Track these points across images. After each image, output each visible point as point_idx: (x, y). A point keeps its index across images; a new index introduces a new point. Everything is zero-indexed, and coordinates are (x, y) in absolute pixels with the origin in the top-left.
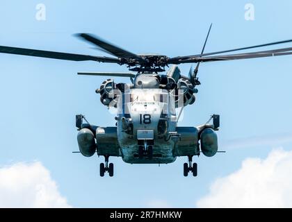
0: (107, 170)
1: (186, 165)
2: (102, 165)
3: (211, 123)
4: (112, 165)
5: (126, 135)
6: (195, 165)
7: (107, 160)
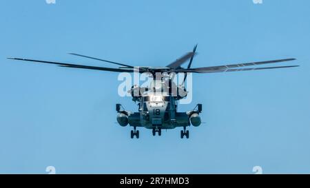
0: (135, 134)
1: (182, 131)
2: (132, 131)
3: (197, 109)
4: (138, 131)
5: (145, 121)
6: (188, 131)
7: (135, 129)
